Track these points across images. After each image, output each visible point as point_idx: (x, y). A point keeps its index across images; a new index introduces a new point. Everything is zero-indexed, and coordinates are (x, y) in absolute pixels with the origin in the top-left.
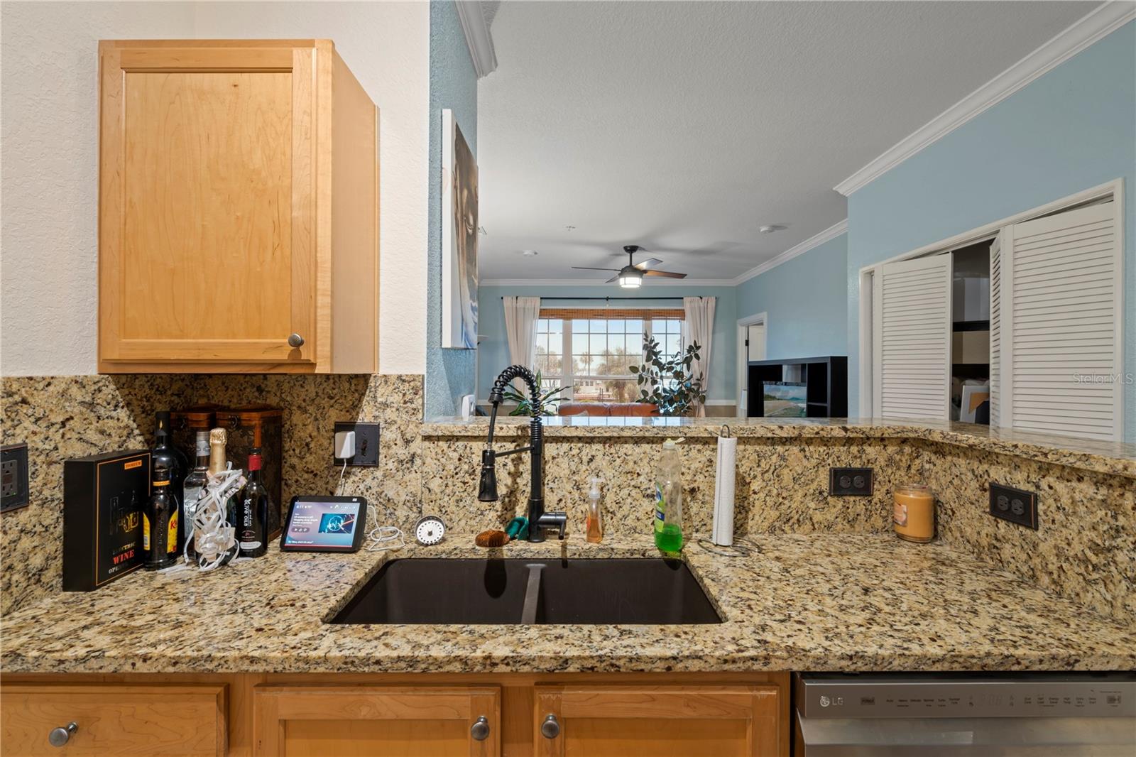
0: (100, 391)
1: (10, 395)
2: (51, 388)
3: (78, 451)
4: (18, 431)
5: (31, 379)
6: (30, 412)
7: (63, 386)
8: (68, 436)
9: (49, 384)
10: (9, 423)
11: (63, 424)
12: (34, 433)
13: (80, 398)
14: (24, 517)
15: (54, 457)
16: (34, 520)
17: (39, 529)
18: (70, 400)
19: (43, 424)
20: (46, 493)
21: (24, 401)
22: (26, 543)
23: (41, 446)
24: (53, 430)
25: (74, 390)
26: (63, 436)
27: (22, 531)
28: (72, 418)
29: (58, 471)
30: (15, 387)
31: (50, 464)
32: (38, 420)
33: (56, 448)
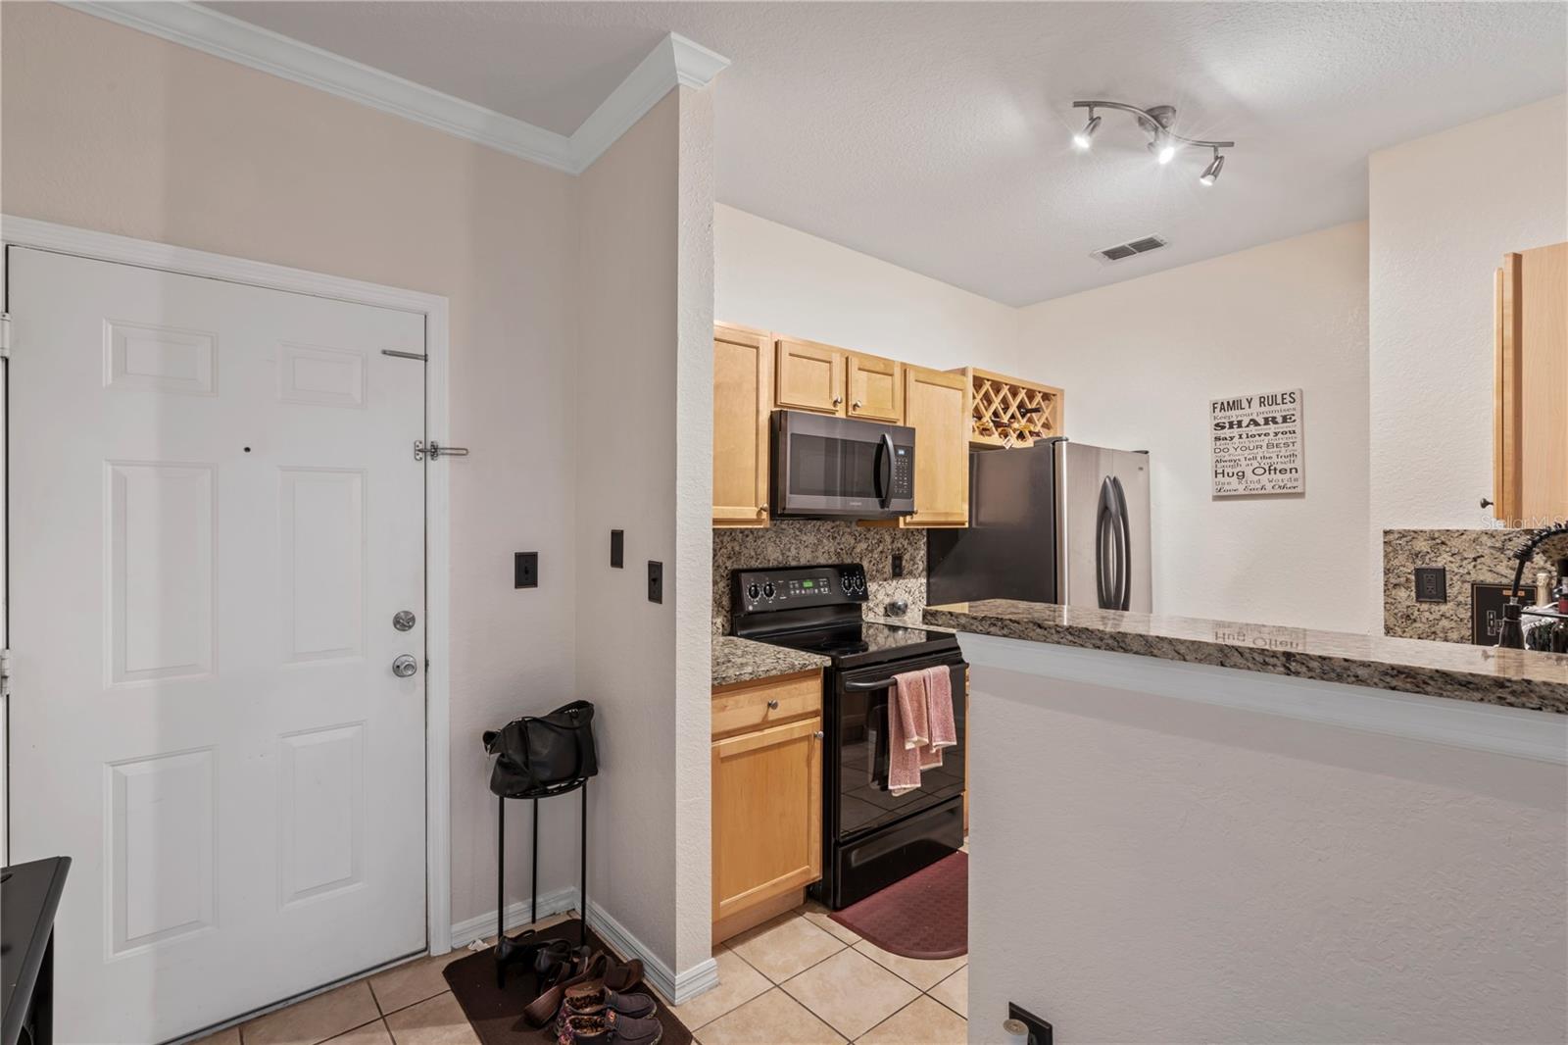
0: (1510, 540)
1: (1434, 539)
2: (1464, 537)
3: (1489, 578)
4: (1439, 559)
5: (1448, 531)
6: (1448, 549)
7: (1474, 536)
8: (1479, 567)
9: (1462, 534)
10: (1433, 554)
11: (1475, 559)
12: (1451, 562)
13: (1489, 544)
14: (1443, 608)
15: (1468, 578)
16: (1451, 612)
17: (1454, 617)
18: (1481, 544)
19: (1458, 558)
20: (1461, 598)
21: (1443, 543)
22: (1444, 623)
23: (1456, 570)
24: (1465, 562)
25: (1484, 538)
26: (1475, 567)
27: (1442, 616)
28: (1483, 556)
29: (1468, 586)
30: (1436, 535)
31: (1464, 582)
32: (1453, 555)
33: (1469, 573)
